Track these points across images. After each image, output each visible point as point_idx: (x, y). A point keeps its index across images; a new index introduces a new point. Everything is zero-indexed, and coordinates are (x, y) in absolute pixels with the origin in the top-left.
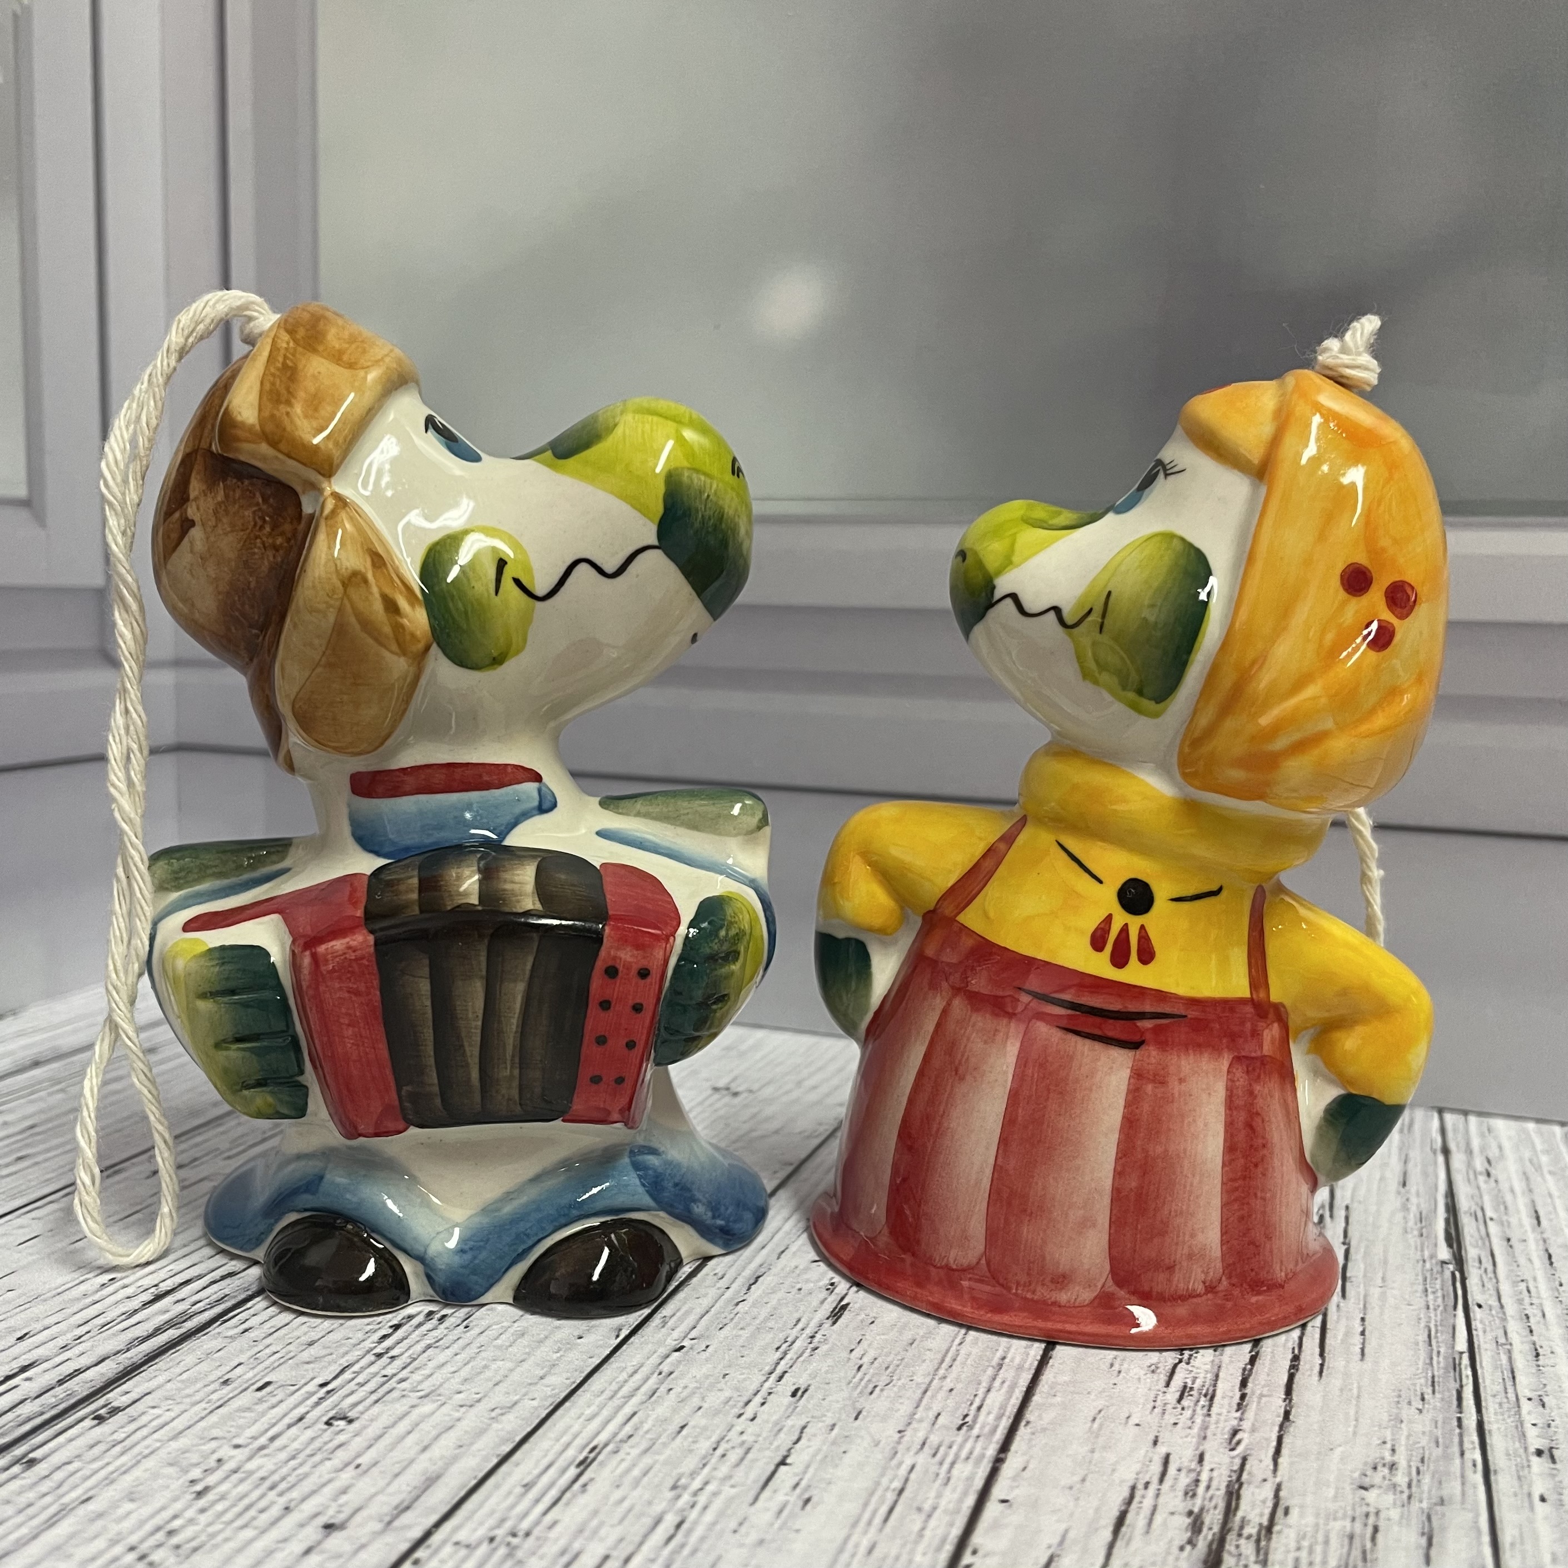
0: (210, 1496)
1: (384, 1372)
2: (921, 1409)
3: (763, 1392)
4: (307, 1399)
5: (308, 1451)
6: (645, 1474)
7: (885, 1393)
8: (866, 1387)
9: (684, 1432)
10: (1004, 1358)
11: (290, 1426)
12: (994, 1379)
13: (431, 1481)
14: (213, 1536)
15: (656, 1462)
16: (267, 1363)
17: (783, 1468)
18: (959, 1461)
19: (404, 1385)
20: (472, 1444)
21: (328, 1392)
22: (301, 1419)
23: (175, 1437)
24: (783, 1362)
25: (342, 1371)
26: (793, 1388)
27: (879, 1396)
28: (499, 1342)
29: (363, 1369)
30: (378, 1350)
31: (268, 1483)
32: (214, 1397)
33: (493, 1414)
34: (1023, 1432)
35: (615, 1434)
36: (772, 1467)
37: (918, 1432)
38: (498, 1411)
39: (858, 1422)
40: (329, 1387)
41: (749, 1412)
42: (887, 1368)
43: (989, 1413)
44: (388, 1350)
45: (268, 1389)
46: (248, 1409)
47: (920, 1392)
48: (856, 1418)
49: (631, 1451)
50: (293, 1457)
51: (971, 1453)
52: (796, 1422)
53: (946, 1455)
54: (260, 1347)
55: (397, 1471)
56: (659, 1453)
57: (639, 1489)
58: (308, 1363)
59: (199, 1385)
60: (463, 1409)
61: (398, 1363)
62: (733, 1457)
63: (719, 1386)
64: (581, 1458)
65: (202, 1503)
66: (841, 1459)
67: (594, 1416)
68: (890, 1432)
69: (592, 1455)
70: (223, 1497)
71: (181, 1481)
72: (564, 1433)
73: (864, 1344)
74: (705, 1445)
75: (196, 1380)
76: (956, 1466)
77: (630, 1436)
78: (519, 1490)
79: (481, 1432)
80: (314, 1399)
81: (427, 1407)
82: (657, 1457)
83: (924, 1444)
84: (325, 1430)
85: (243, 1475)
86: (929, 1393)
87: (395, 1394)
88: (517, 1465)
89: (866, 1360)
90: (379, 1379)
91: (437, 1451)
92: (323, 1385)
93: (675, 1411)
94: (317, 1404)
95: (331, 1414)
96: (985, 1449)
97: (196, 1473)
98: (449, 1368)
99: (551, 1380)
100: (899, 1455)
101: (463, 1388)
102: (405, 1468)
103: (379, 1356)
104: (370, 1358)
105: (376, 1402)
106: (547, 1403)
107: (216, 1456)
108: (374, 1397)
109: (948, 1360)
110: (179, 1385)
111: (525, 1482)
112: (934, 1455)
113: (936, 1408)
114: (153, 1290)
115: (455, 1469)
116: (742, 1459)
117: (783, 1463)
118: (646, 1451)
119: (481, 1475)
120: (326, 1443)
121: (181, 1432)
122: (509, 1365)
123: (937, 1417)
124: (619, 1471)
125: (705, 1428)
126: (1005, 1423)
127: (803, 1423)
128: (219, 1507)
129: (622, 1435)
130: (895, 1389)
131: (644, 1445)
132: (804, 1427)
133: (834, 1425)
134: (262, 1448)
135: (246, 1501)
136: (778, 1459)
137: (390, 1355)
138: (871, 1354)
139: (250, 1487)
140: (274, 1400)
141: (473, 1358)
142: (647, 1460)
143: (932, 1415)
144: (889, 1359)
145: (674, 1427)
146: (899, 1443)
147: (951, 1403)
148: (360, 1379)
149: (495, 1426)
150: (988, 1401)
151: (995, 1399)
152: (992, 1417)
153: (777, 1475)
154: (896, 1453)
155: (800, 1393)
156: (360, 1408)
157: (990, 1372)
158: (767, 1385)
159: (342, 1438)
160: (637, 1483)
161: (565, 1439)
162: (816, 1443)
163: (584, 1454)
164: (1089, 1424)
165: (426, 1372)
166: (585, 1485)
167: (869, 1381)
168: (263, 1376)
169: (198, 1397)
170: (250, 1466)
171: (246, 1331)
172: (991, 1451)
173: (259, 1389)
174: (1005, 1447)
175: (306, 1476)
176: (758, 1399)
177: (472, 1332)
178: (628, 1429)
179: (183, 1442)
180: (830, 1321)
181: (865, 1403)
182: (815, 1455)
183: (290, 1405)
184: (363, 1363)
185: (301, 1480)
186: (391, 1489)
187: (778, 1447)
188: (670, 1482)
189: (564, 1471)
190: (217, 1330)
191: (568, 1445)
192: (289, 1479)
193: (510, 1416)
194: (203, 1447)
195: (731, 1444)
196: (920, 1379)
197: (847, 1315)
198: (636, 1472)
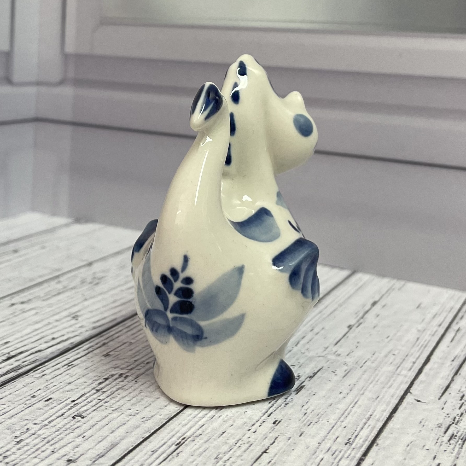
0: (23, 444)
1: (99, 398)
2: (330, 434)
3: (261, 421)
4: (66, 406)
5: (64, 429)
6: (204, 451)
7: (315, 426)
8: (307, 422)
9: (224, 435)
10: (371, 415)
11: (57, 417)
12: (365, 424)
13: (113, 446)
14: (22, 460)
15: (210, 447)
16: (51, 390)
17: (264, 454)
18: (344, 458)
19: (107, 404)
20: (132, 432)
21: (75, 404)
22: (62, 415)
23: (10, 418)
24: (271, 409)
25: (82, 396)
26: (274, 420)
27: (312, 427)
29: (90, 396)
30: (98, 388)
31: (46, 441)
32: (27, 402)
33: (143, 420)
34: (374, 448)
35: (194, 434)
36: (261, 453)
37: (327, 444)
38: (145, 419)
39: (301, 437)
40: (76, 402)
41: (253, 429)
42: (317, 415)
43: (360, 439)
44: (101, 389)
45: (50, 401)
46: (41, 409)
47: (331, 426)
48: (300, 436)
49: (199, 441)
50: (58, 431)
51: (350, 455)
52: (273, 435)
53: (338, 455)
54: (49, 382)
55: (100, 440)
56: (212, 443)
57: (201, 457)
58: (68, 391)
59: (21, 397)
60: (131, 417)
61: (105, 395)
62: (244, 448)
63: (242, 416)
64: (178, 442)
65: (18, 446)
66: (291, 453)
67: (186, 425)
68: (314, 443)
69: (183, 441)
70: (27, 445)
71: (11, 436)
72: (172, 431)
73: (309, 404)
74: (232, 441)
75: (21, 395)
76: (342, 460)
77: (200, 435)
78: (150, 453)
79: (137, 427)
80: (69, 407)
81: (115, 414)
82: (210, 445)
83: (329, 449)
84: (72, 420)
85: (37, 436)
86: (335, 428)
87: (102, 408)
88: (151, 442)
89: (309, 411)
90: (96, 401)
91: (117, 434)
92: (73, 401)
93: (221, 425)
94: (70, 409)
95: (75, 414)
96: (356, 454)
97: (18, 433)
98: (127, 398)
100: (317, 453)
101: (131, 408)
102: (103, 439)
103: (98, 391)
104: (94, 391)
105: (95, 410)
106: (166, 417)
107: (26, 427)
108: (94, 408)
109: (346, 414)
110: (14, 396)
111: (153, 450)
112: (333, 455)
113: (337, 435)
114: (7, 355)
115: (124, 442)
116: (247, 449)
117: (265, 452)
118: (206, 442)
119: (135, 445)
120: (72, 426)
121: (13, 416)
123: (337, 438)
124: (193, 449)
125: (233, 434)
126: (367, 444)
127: (276, 436)
128: (26, 448)
129: (197, 434)
130: (320, 425)
131: (206, 439)
132: (277, 437)
133: (290, 438)
134: (46, 425)
135: (37, 447)
136: (263, 450)
137: (102, 391)
138: (312, 408)
139: (39, 441)
140: (53, 406)
141: (137, 395)
142: (206, 445)
143: (334, 437)
144: (319, 411)
145: (220, 432)
146: (318, 448)
147: (344, 433)
148: (89, 400)
149: (143, 425)
150: (361, 433)
151: (364, 433)
152: (362, 440)
153: (262, 457)
154: (316, 452)
155: (277, 423)
156: (88, 412)
157: (364, 421)
158: (263, 418)
159: (78, 424)
160: (200, 455)
161: (172, 434)
162: (281, 445)
163: (180, 440)
164: (405, 447)
165: (117, 399)
166: (178, 454)
167: (309, 420)
168: (49, 395)
169: (21, 402)
170: (40, 432)
171: (44, 375)
172: (359, 455)
173: (47, 401)
174: (365, 454)
175: (62, 438)
176: (258, 424)
177: (138, 384)
178: (200, 432)
179: (14, 420)
180: (295, 393)
181: (305, 429)
182: (279, 450)
183: (59, 408)
184: (90, 393)
185: (60, 440)
186: (97, 447)
187: (264, 445)
188: (215, 456)
189: (170, 446)
190: (32, 374)
191: (173, 436)
192: (55, 439)
193: (150, 421)
194: (21, 423)
195: (243, 442)
196: (332, 421)
197: (303, 391)
198: (201, 450)
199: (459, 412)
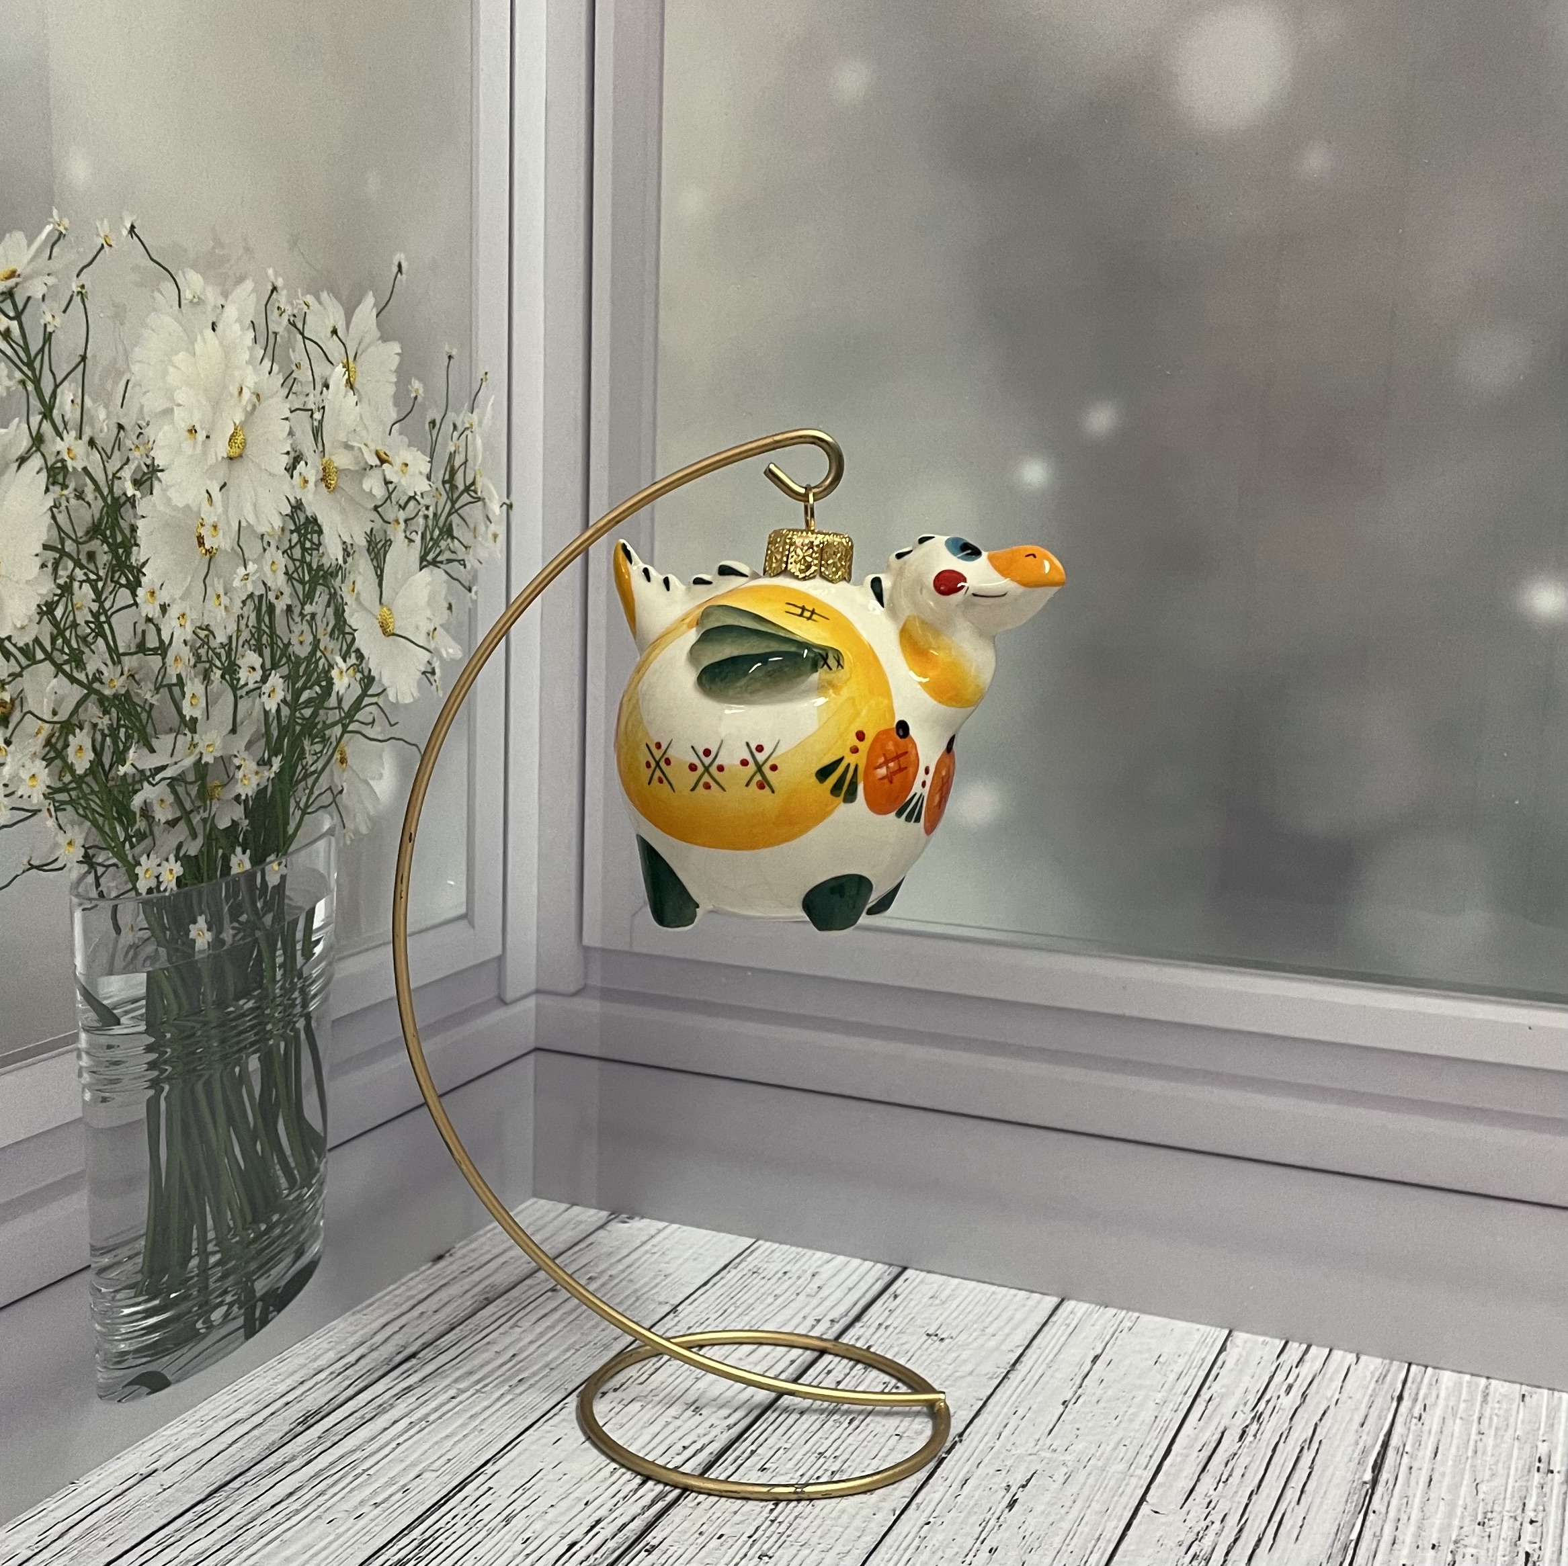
3: (974, 1550)
7: (1037, 1553)
8: (1027, 1549)
11: (742, 1559)
16: (717, 1523)
19: (790, 1539)
21: (753, 1542)
22: (746, 1555)
24: (983, 1533)
25: (757, 1530)
26: (990, 1548)
27: (1034, 1554)
28: (833, 1515)
29: (767, 1528)
32: (699, 1541)
33: (841, 1555)
40: (754, 1537)
41: (968, 1560)
42: (1038, 1538)
44: (776, 1517)
45: (723, 1538)
46: (718, 1549)
47: (1055, 1552)
54: (710, 1514)
58: (738, 1524)
59: (688, 1535)
61: (784, 1526)
63: (951, 1545)
73: (1027, 1524)
75: (685, 1532)
80: (747, 1545)
81: (805, 1552)
86: (1060, 1553)
87: (787, 1544)
89: (1027, 1533)
90: (777, 1535)
92: (750, 1537)
93: (931, 1558)
94: (751, 1547)
95: (759, 1553)
98: (810, 1530)
99: (863, 1539)
101: (820, 1541)
103: (773, 1521)
105: (780, 1546)
106: (866, 1551)
108: (777, 1545)
109: (1071, 1534)
110: (677, 1534)
122: (841, 1530)
130: (1042, 1550)
138: (1030, 1530)
140: (729, 1545)
144: (1040, 1533)
148: (767, 1534)
149: (842, 1563)
155: (993, 1551)
156: (772, 1551)
158: (976, 1546)
165: (799, 1531)
167: (1029, 1545)
168: (719, 1531)
169: (690, 1541)
171: (699, 1504)
173: (719, 1537)
176: (972, 1553)
177: (817, 1508)
180: (1008, 1510)
181: (1027, 1557)
183: (738, 1547)
184: (764, 1526)
190: (683, 1504)
193: (848, 1558)
196: (1056, 1545)
197: (1017, 1507)
199: (1204, 1524)
